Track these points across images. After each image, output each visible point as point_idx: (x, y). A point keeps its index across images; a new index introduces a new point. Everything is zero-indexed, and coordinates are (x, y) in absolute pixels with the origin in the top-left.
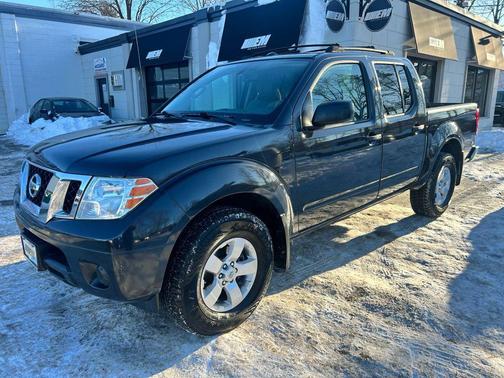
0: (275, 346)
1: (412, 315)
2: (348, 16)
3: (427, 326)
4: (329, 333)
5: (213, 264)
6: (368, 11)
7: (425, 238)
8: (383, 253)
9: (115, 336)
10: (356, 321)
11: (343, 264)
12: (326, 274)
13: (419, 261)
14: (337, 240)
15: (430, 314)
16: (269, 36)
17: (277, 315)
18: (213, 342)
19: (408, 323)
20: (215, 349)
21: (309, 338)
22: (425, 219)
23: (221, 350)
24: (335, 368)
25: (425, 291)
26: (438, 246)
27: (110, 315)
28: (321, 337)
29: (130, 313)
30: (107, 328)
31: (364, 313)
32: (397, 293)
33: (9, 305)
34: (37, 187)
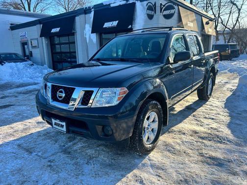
0: (173, 157)
1: (220, 139)
2: (155, 13)
3: (228, 143)
4: (191, 149)
5: (146, 123)
6: (164, 10)
7: (208, 109)
8: (194, 116)
9: (101, 160)
10: (199, 144)
11: (180, 122)
12: (176, 126)
13: (210, 118)
14: (172, 112)
15: (227, 138)
16: (117, 22)
17: (167, 145)
18: (147, 157)
19: (221, 143)
20: (150, 160)
21: (185, 152)
22: (204, 101)
23: (152, 160)
24: (202, 162)
25: (220, 130)
26: (215, 112)
27: (93, 152)
28: (189, 151)
29: (102, 150)
30: (95, 157)
31: (201, 140)
32: (209, 132)
33: (41, 152)
34: (64, 95)
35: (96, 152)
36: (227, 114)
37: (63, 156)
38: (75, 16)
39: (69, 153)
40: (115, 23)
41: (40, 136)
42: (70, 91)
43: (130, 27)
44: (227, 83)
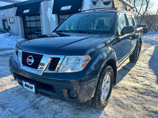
0: (124, 111)
1: (155, 94)
4: (136, 104)
7: (138, 69)
8: (130, 75)
9: (65, 115)
10: (141, 99)
11: (121, 79)
12: (119, 83)
13: (142, 76)
17: (116, 100)
18: (103, 112)
19: (157, 97)
20: (106, 115)
21: (132, 106)
22: (134, 63)
23: (108, 115)
24: (147, 116)
25: (153, 86)
26: (144, 71)
27: (58, 107)
28: (135, 105)
29: (65, 105)
30: (60, 112)
31: (141, 95)
32: (145, 88)
33: (14, 108)
34: (33, 61)
35: (59, 107)
36: (153, 73)
37: (32, 111)
38: (41, 2)
39: (38, 108)
40: (69, 7)
41: (13, 92)
42: (38, 57)
43: (80, 10)
44: (145, 50)
